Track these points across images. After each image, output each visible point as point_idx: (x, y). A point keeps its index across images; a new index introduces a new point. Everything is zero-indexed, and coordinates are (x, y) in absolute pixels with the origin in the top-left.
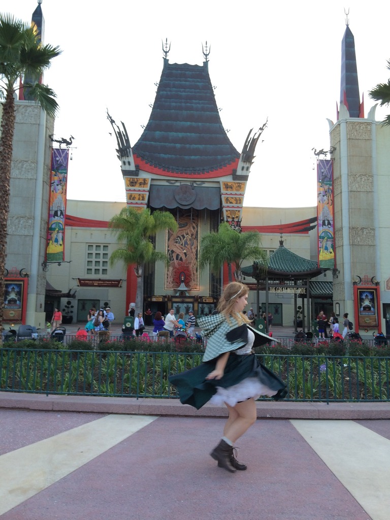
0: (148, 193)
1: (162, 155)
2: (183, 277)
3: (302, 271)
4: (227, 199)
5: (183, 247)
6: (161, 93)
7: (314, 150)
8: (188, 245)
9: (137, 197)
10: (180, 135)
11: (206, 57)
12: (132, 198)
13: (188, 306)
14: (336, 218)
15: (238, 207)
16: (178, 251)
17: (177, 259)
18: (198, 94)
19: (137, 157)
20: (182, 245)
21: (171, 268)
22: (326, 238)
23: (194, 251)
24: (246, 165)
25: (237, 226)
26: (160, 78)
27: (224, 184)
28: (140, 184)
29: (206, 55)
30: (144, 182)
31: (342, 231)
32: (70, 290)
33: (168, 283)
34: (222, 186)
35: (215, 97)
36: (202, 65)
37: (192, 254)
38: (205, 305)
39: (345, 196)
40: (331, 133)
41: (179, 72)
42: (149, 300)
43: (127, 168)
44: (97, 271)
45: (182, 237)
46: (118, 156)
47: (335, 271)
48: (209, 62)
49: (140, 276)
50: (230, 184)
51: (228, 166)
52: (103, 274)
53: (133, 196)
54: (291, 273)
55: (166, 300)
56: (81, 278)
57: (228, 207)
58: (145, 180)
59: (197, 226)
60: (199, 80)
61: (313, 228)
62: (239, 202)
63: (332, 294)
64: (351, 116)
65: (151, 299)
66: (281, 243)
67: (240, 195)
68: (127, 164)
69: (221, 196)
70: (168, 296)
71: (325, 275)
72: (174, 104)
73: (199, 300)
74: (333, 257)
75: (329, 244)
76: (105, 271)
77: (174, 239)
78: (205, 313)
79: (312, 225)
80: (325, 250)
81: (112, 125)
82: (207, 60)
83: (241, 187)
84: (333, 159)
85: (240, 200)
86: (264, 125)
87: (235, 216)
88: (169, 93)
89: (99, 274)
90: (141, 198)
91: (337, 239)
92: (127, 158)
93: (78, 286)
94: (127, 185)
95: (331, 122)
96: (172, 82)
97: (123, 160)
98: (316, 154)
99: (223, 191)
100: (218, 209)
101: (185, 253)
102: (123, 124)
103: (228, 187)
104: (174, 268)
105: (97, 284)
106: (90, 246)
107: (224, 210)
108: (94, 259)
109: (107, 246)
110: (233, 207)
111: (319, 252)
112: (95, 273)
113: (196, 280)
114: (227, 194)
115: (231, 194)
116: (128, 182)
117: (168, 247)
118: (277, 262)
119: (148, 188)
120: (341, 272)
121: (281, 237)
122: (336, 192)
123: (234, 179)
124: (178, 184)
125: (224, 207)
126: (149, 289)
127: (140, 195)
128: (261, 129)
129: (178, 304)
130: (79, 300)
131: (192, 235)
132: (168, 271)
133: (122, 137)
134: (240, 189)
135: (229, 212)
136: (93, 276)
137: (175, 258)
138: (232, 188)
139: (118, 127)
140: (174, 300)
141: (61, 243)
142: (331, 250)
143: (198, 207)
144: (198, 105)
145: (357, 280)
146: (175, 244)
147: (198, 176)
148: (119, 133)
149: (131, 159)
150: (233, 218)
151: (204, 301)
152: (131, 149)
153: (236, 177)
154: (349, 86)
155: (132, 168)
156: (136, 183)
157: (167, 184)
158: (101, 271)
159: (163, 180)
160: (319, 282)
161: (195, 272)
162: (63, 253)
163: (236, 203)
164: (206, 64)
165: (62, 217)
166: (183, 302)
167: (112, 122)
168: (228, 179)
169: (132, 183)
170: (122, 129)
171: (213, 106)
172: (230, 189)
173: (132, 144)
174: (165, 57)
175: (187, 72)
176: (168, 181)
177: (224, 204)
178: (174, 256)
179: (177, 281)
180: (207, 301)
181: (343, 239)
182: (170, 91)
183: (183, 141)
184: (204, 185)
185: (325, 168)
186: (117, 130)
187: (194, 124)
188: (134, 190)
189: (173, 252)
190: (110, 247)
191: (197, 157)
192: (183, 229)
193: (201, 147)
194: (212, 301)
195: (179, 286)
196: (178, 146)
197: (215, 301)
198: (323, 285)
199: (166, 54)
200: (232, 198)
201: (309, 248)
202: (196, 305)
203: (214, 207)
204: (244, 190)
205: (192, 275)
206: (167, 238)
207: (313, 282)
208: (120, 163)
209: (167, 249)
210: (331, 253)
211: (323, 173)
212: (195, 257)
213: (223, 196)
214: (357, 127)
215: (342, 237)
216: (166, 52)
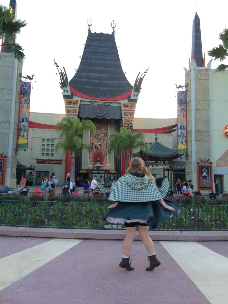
0: (78, 109)
1: (87, 87)
2: (98, 159)
3: (168, 155)
4: (125, 113)
5: (99, 141)
6: (87, 49)
7: (176, 85)
8: (102, 140)
9: (72, 111)
10: (98, 75)
11: (113, 29)
12: (69, 112)
13: (101, 175)
14: (188, 125)
15: (131, 118)
16: (96, 143)
17: (95, 148)
18: (108, 51)
19: (72, 88)
20: (98, 140)
21: (91, 153)
22: (182, 136)
23: (105, 143)
24: (136, 94)
25: (131, 129)
26: (86, 41)
27: (123, 104)
28: (74, 103)
29: (114, 28)
30: (76, 102)
31: (191, 132)
32: (32, 165)
33: (90, 162)
34: (122, 106)
35: (119, 53)
36: (111, 34)
37: (104, 145)
38: (111, 175)
39: (193, 112)
40: (186, 75)
41: (98, 38)
42: (79, 171)
43: (66, 94)
44: (48, 154)
45: (98, 135)
46: (60, 87)
47: (187, 156)
48: (115, 32)
49: (73, 158)
50: (126, 104)
51: (125, 94)
52: (51, 156)
53: (69, 111)
54: (162, 157)
55: (89, 172)
56: (38, 158)
57: (125, 118)
58: (76, 101)
59: (107, 129)
60: (109, 43)
61: (175, 130)
62: (132, 115)
63: (185, 169)
64: (197, 66)
65: (80, 171)
66: (156, 139)
67: (133, 111)
68: (66, 91)
69: (121, 111)
70: (89, 170)
71: (181, 158)
72: (94, 57)
73: (108, 172)
74: (186, 148)
75: (184, 140)
76: (52, 154)
77: (94, 136)
78: (111, 179)
79: (174, 129)
80: (181, 143)
81: (57, 68)
82: (114, 31)
83: (133, 106)
84: (187, 91)
85: (132, 114)
86: (147, 70)
87: (130, 123)
88: (91, 50)
89: (49, 156)
90: (74, 112)
91: (188, 137)
92: (66, 88)
93: (36, 163)
94: (66, 104)
95: (186, 69)
96: (93, 44)
97: (63, 89)
98: (177, 88)
99: (123, 108)
100: (120, 119)
101: (100, 145)
102: (64, 68)
103: (125, 106)
104: (94, 153)
105: (48, 162)
106: (44, 140)
107: (123, 119)
108: (46, 148)
109: (54, 140)
110: (128, 118)
111: (178, 144)
112: (47, 156)
113: (106, 160)
114: (125, 110)
115: (127, 110)
116: (67, 102)
117: (90, 141)
118: (153, 150)
119: (78, 106)
120: (190, 156)
121: (156, 136)
122: (188, 110)
123: (129, 101)
124: (96, 104)
125: (123, 118)
126: (78, 165)
127: (73, 110)
128: (145, 72)
129: (95, 174)
130: (37, 171)
131: (104, 134)
132: (90, 155)
133: (63, 75)
134: (133, 107)
135: (126, 121)
136: (45, 157)
137: (94, 147)
138: (128, 107)
139: (61, 69)
140: (93, 172)
141: (26, 138)
142: (185, 144)
143: (108, 117)
144: (108, 57)
145: (200, 161)
146: (94, 139)
147: (108, 99)
148: (62, 73)
149: (68, 88)
150: (128, 124)
151: (111, 173)
152: (68, 83)
153: (130, 100)
154: (196, 48)
155: (69, 94)
156: (71, 103)
157: (90, 104)
158: (50, 155)
159: (87, 102)
160: (177, 162)
161: (106, 156)
162: (27, 143)
163: (130, 116)
164: (113, 33)
165: (27, 122)
166: (98, 173)
167: (57, 66)
168: (126, 101)
169: (69, 103)
170: (63, 71)
171: (117, 58)
172: (127, 107)
173: (69, 80)
174: (89, 29)
175: (102, 38)
176: (90, 102)
177: (123, 116)
178: (94, 146)
179: (95, 161)
180: (113, 173)
181: (191, 137)
182: (92, 49)
183: (99, 78)
184: (111, 105)
185: (182, 96)
186: (60, 71)
187: (106, 68)
188: (70, 107)
189: (93, 144)
190: (55, 140)
191: (107, 88)
192: (99, 130)
193: (110, 82)
194: (115, 173)
195: (96, 164)
196: (96, 81)
197: (117, 172)
198: (180, 164)
199: (90, 27)
200: (128, 112)
201: (172, 142)
202: (106, 175)
203: (117, 118)
204: (135, 108)
205: (104, 157)
206: (89, 136)
207: (174, 162)
208: (62, 91)
209: (89, 142)
210: (185, 145)
211: (181, 98)
212: (106, 146)
213: (122, 111)
214: (201, 72)
215: (191, 136)
216: (90, 26)
